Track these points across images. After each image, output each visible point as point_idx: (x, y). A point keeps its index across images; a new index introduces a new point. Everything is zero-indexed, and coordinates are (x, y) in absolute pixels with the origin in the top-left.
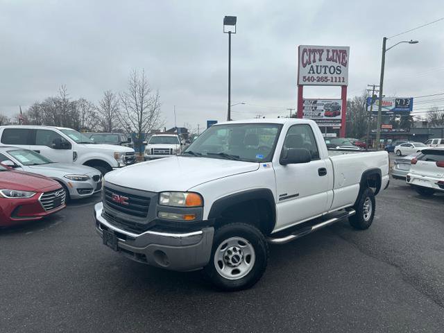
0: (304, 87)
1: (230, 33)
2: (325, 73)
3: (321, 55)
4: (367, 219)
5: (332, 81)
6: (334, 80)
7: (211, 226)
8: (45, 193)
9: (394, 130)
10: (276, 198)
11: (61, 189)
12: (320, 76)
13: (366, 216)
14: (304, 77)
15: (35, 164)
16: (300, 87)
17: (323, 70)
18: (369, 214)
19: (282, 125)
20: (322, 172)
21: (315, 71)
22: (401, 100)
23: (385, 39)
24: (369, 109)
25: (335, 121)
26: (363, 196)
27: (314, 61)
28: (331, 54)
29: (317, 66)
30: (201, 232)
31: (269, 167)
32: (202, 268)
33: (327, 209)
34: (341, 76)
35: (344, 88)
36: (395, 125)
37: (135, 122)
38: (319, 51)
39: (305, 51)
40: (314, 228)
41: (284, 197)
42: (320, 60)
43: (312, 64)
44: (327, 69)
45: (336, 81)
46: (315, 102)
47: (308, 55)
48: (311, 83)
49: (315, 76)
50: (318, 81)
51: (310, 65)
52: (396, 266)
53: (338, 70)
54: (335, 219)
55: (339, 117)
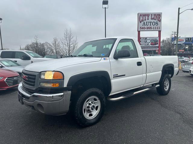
0: (141, 32)
1: (105, 8)
2: (150, 25)
3: (148, 17)
4: (167, 90)
5: (154, 29)
6: (155, 28)
7: (69, 90)
8: (8, 78)
9: (185, 52)
10: (111, 76)
11: (18, 76)
12: (148, 26)
13: (166, 88)
14: (141, 27)
15: (11, 66)
16: (139, 32)
17: (149, 24)
18: (168, 87)
19: (116, 39)
20: (139, 64)
21: (146, 24)
22: (188, 38)
23: (179, 9)
24: (173, 43)
25: (155, 47)
26: (164, 78)
27: (145, 20)
28: (153, 16)
29: (147, 22)
30: (62, 94)
31: (107, 60)
32: (66, 114)
33: (143, 84)
34: (158, 26)
35: (160, 32)
36: (185, 50)
37: (67, 51)
38: (148, 15)
39: (141, 15)
40: (135, 93)
41: (116, 76)
42: (148, 19)
43: (144, 21)
44: (152, 24)
45: (156, 29)
46: (146, 38)
47: (142, 17)
48: (144, 30)
49: (146, 26)
50: (147, 29)
51: (143, 22)
52: (180, 114)
53: (157, 23)
54: (148, 89)
55: (158, 45)
